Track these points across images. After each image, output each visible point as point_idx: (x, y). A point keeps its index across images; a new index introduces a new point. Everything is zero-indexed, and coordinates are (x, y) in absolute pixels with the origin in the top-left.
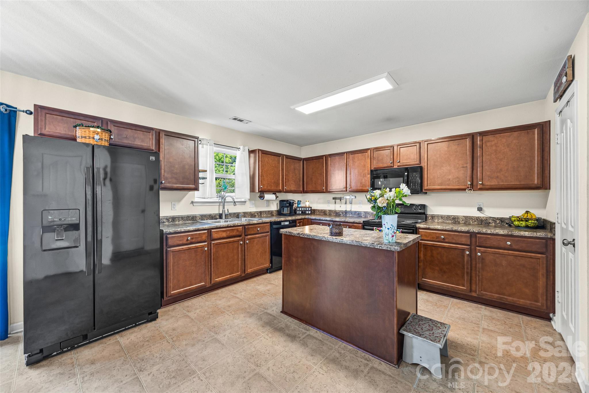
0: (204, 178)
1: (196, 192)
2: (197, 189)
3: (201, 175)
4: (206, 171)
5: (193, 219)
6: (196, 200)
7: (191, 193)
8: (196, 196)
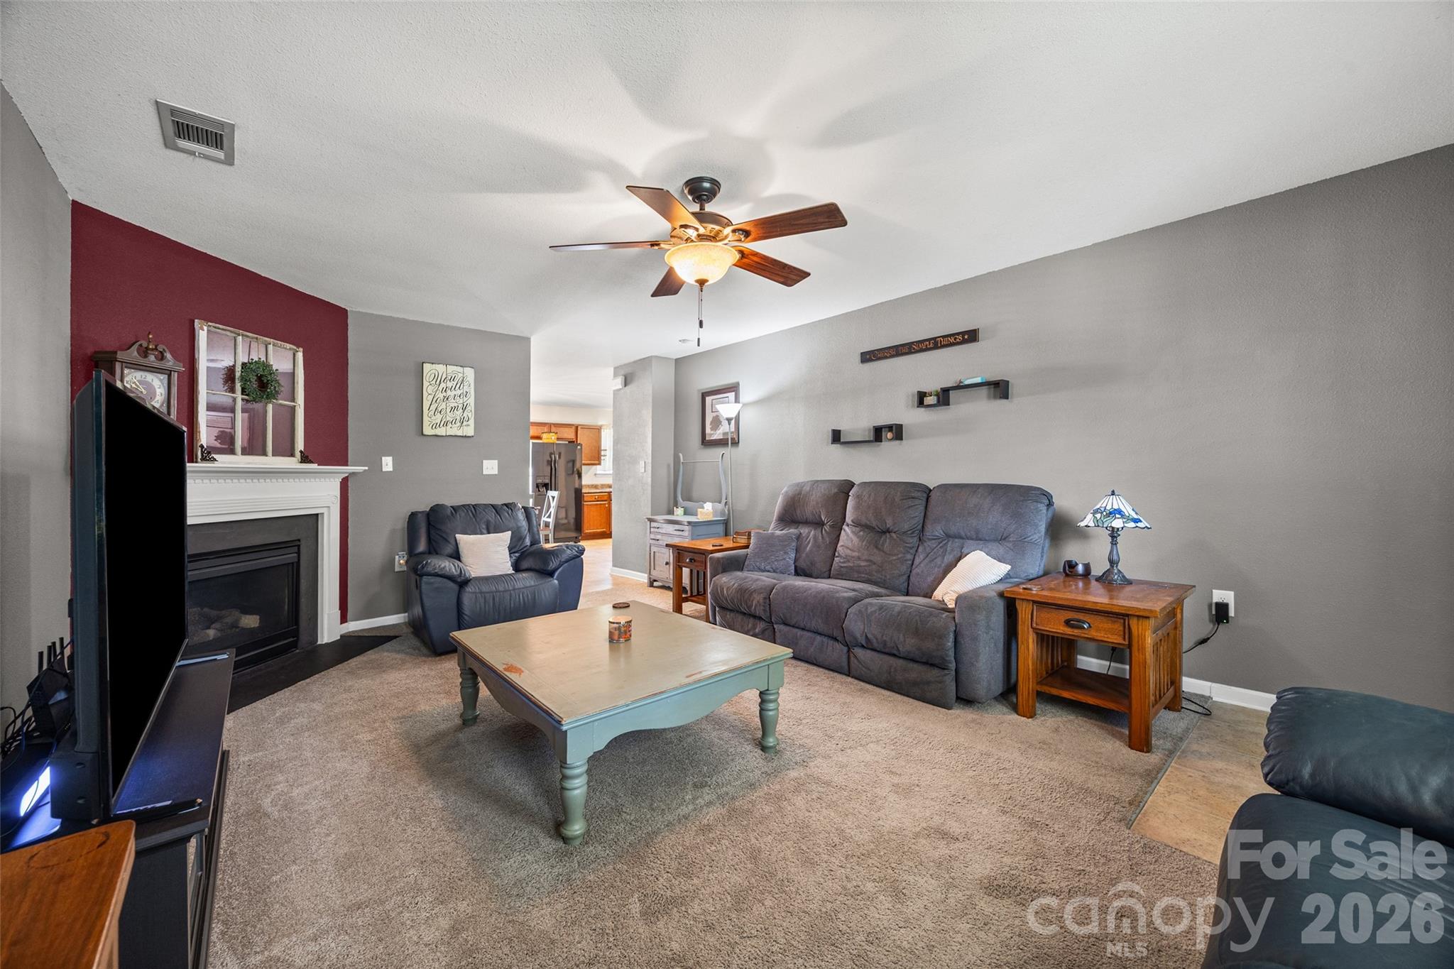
0: (605, 456)
1: (598, 466)
2: (599, 464)
3: (603, 453)
4: (606, 450)
5: (596, 487)
6: (598, 472)
7: (594, 467)
8: (598, 469)
